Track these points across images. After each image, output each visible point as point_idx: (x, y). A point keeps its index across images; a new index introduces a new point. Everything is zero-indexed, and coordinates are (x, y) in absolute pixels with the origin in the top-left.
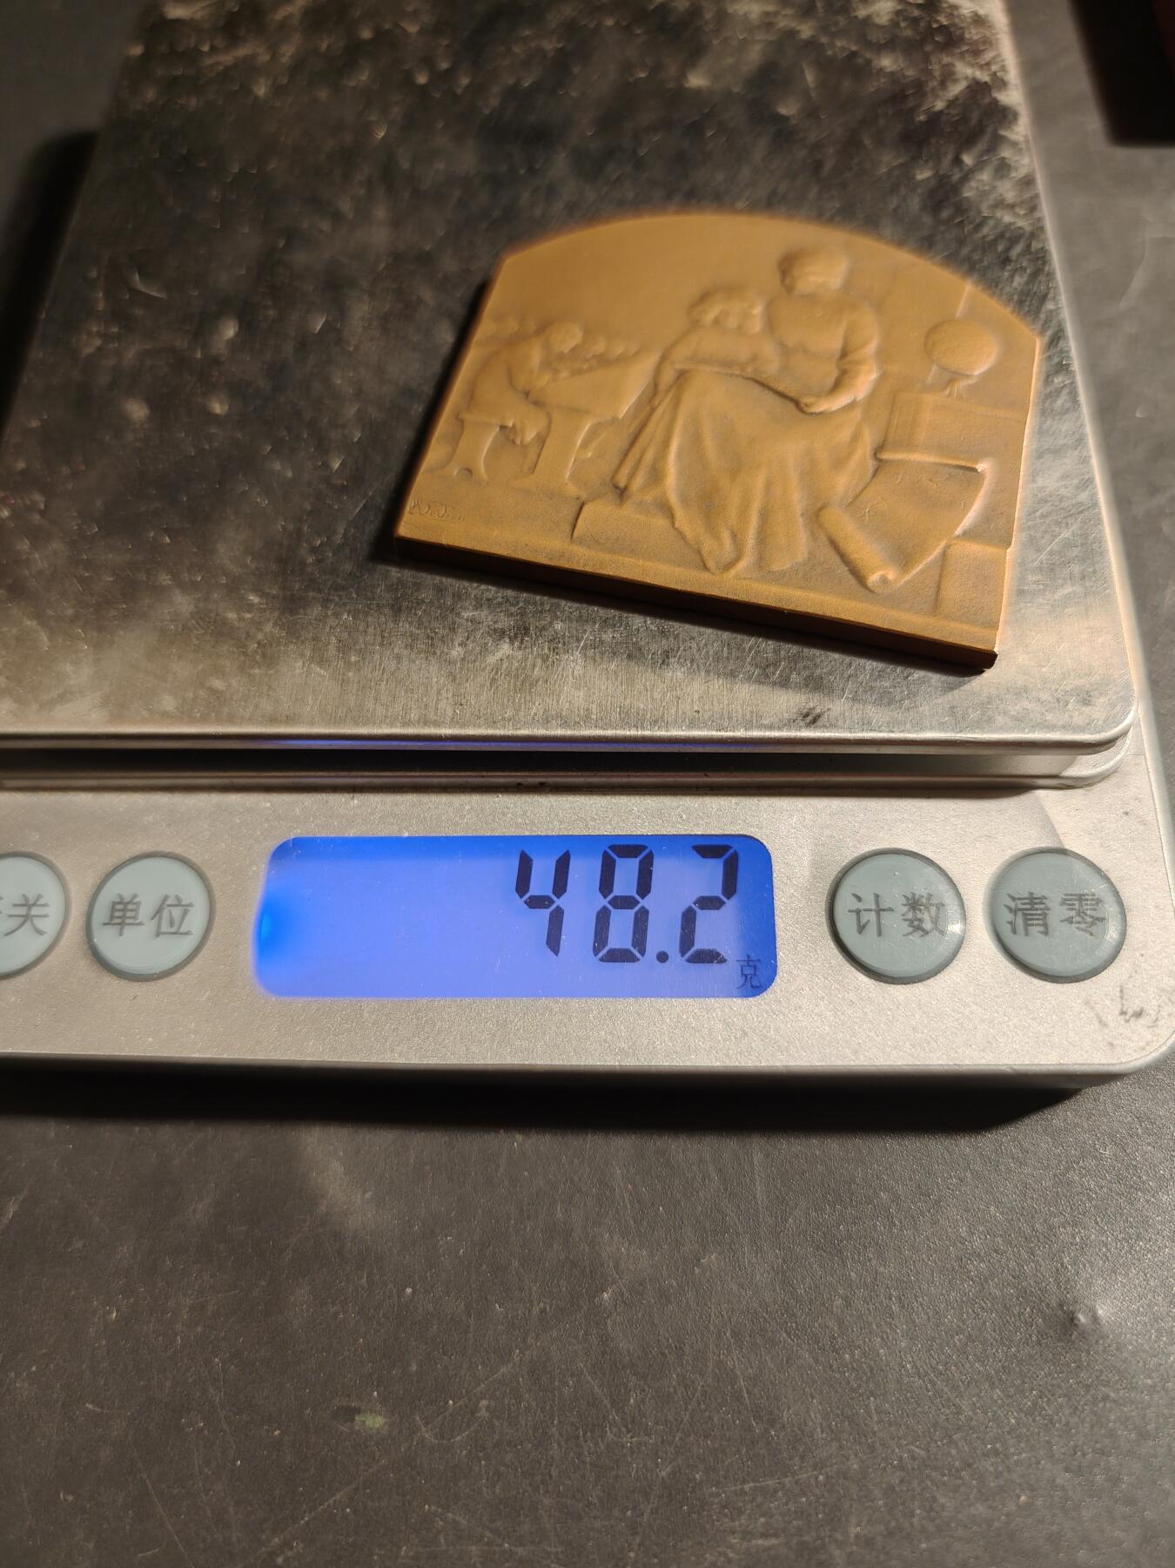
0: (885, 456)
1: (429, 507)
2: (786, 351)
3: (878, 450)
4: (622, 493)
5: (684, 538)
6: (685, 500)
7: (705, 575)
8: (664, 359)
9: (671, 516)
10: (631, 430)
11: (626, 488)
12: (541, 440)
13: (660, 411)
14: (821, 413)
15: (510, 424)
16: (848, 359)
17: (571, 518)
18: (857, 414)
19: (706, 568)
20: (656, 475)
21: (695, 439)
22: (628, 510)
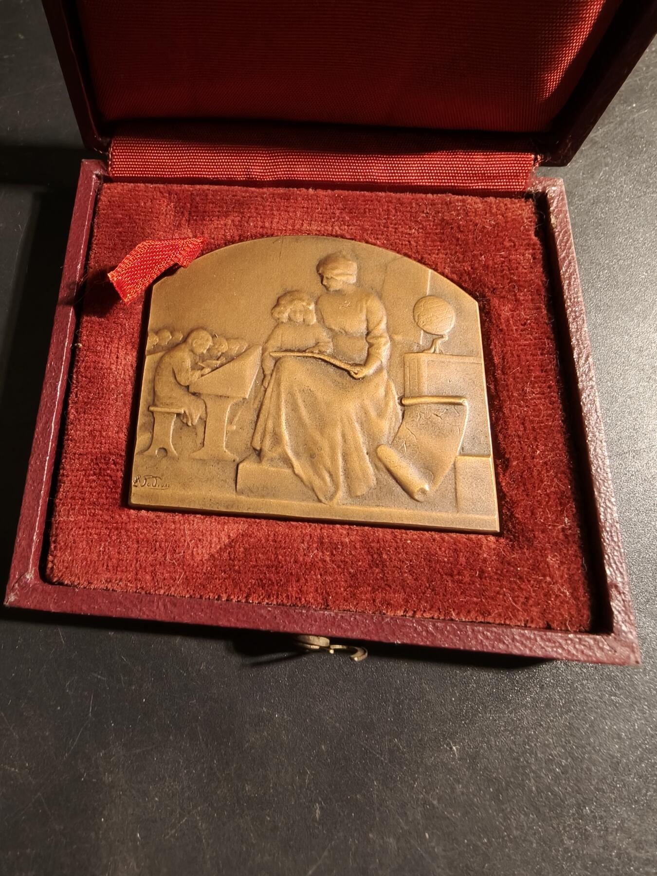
0: (405, 402)
1: (146, 479)
2: (334, 335)
3: (401, 399)
4: (259, 454)
5: (302, 481)
6: (297, 454)
7: (319, 505)
8: (264, 350)
9: (292, 467)
10: (256, 406)
11: (261, 450)
12: (204, 422)
13: (269, 390)
14: (363, 378)
15: (183, 412)
16: (372, 335)
17: (233, 475)
18: (385, 374)
19: (320, 501)
20: (277, 439)
21: (295, 408)
22: (265, 466)
